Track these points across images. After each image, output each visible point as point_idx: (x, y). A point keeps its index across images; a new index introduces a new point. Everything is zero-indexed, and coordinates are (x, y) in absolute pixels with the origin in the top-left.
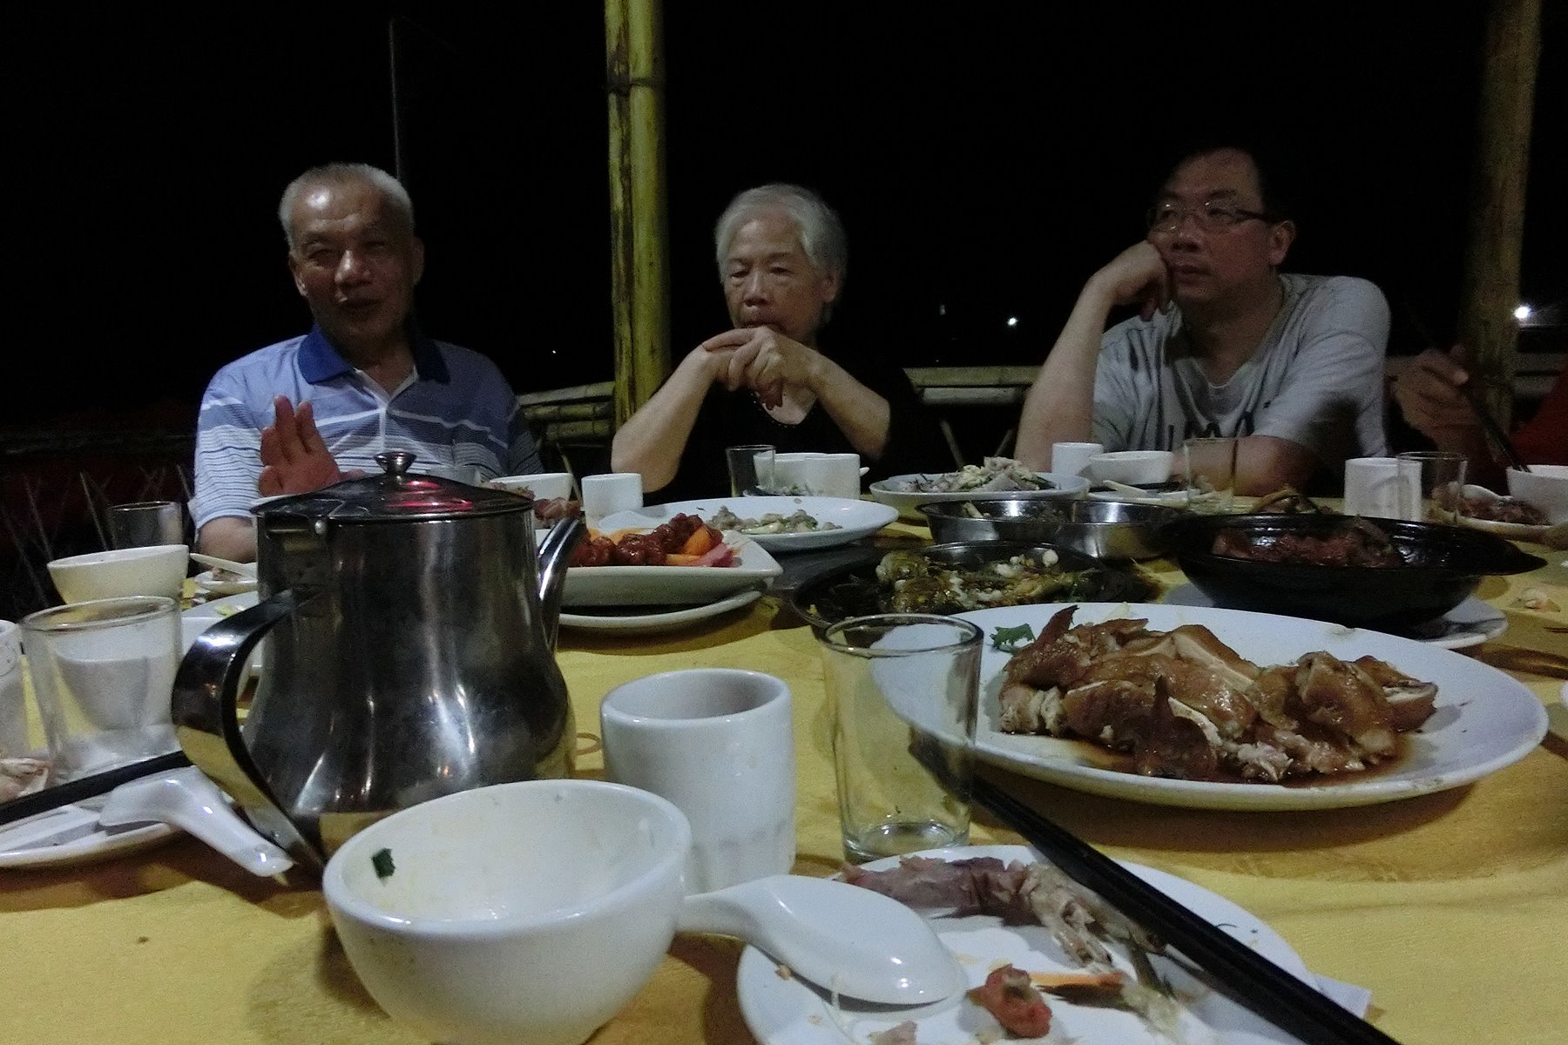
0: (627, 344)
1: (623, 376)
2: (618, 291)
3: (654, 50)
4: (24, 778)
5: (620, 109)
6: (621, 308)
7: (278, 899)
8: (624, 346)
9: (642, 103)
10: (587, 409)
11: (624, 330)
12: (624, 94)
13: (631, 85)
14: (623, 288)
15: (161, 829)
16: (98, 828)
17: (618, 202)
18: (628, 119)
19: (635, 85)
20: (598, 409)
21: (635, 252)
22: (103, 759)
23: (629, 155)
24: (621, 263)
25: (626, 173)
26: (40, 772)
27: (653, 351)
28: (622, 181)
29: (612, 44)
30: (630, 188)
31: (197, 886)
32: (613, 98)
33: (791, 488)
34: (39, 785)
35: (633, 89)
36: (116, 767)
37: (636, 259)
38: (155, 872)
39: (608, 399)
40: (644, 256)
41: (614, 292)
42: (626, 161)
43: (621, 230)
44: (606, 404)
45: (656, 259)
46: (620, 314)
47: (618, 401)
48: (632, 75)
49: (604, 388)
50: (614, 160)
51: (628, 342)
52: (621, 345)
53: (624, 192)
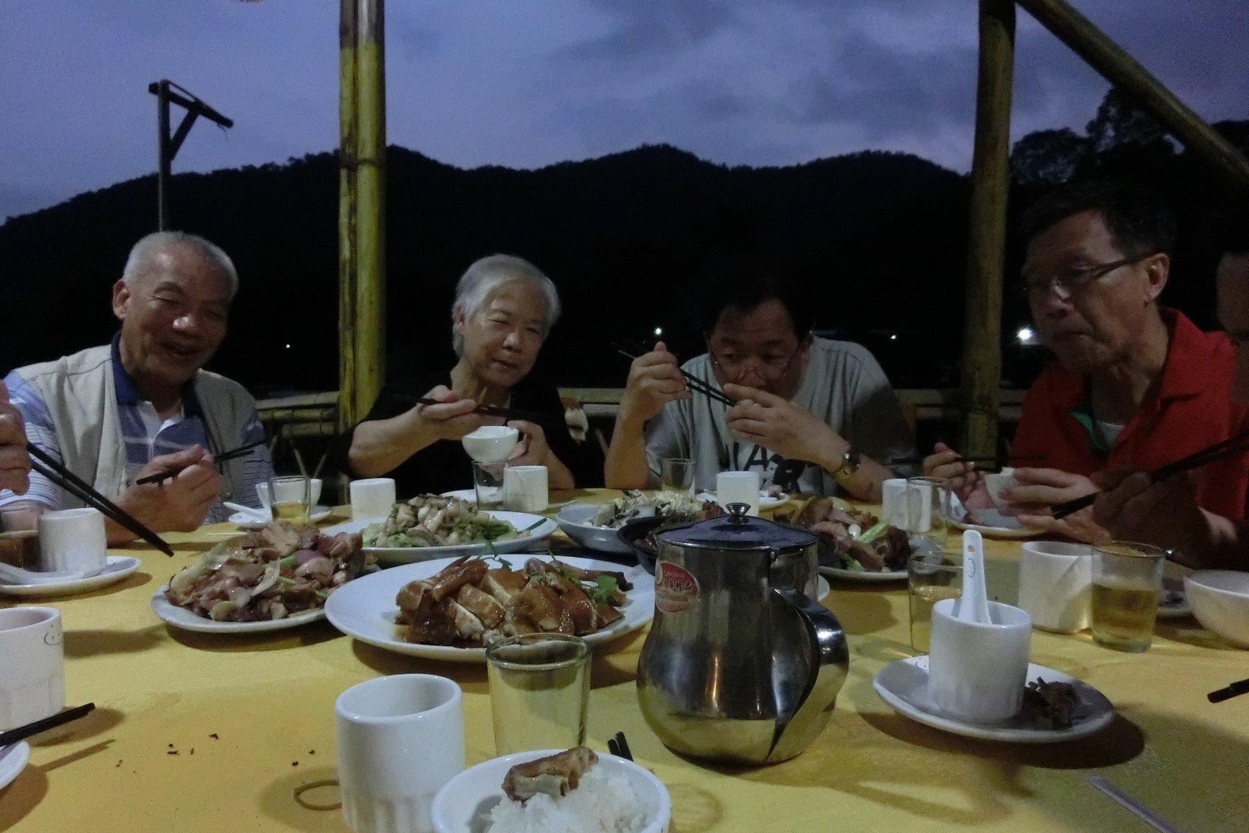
0: (349, 365)
1: (346, 388)
2: (344, 322)
3: (378, 139)
5: (349, 182)
6: (345, 336)
8: (347, 365)
9: (367, 177)
10: (316, 413)
11: (348, 353)
12: (353, 169)
13: (358, 165)
14: (348, 320)
17: (346, 252)
18: (355, 188)
21: (359, 293)
23: (356, 217)
24: (347, 299)
25: (353, 230)
27: (371, 370)
28: (349, 237)
30: (356, 242)
32: (344, 173)
35: (360, 167)
37: (359, 298)
39: (334, 405)
40: (366, 295)
41: (340, 324)
42: (353, 222)
43: (347, 275)
44: (332, 410)
45: (374, 298)
46: (345, 341)
47: (341, 409)
48: (361, 156)
49: (331, 397)
50: (344, 219)
51: (351, 361)
52: (345, 365)
53: (351, 245)
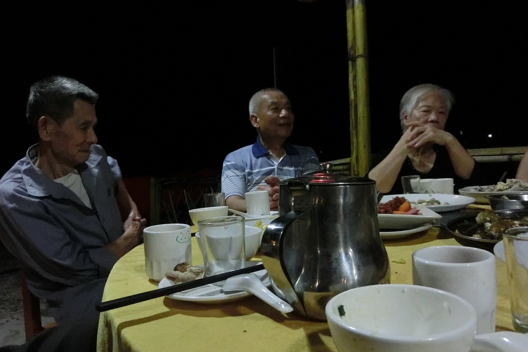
1: (354, 155)
2: (352, 127)
3: (364, 45)
4: (197, 274)
5: (353, 66)
6: (353, 132)
7: (286, 321)
8: (354, 145)
9: (360, 63)
10: (341, 167)
11: (354, 140)
12: (354, 60)
13: (356, 58)
14: (354, 126)
15: (244, 294)
16: (222, 291)
17: (352, 96)
18: (356, 69)
19: (358, 57)
20: (345, 167)
21: (358, 113)
22: (218, 270)
24: (353, 117)
25: (355, 87)
26: (202, 272)
27: (365, 147)
28: (353, 90)
29: (350, 44)
30: (356, 91)
31: (257, 315)
32: (350, 63)
33: (425, 191)
34: (202, 276)
35: (357, 59)
36: (223, 273)
37: (359, 116)
38: (242, 309)
39: (349, 164)
40: (361, 115)
41: (351, 127)
42: (355, 82)
43: (353, 106)
44: (347, 165)
45: (365, 115)
46: (353, 134)
47: (352, 165)
48: (357, 54)
49: (347, 160)
50: (351, 83)
51: (356, 144)
52: (353, 145)
53: (354, 93)
